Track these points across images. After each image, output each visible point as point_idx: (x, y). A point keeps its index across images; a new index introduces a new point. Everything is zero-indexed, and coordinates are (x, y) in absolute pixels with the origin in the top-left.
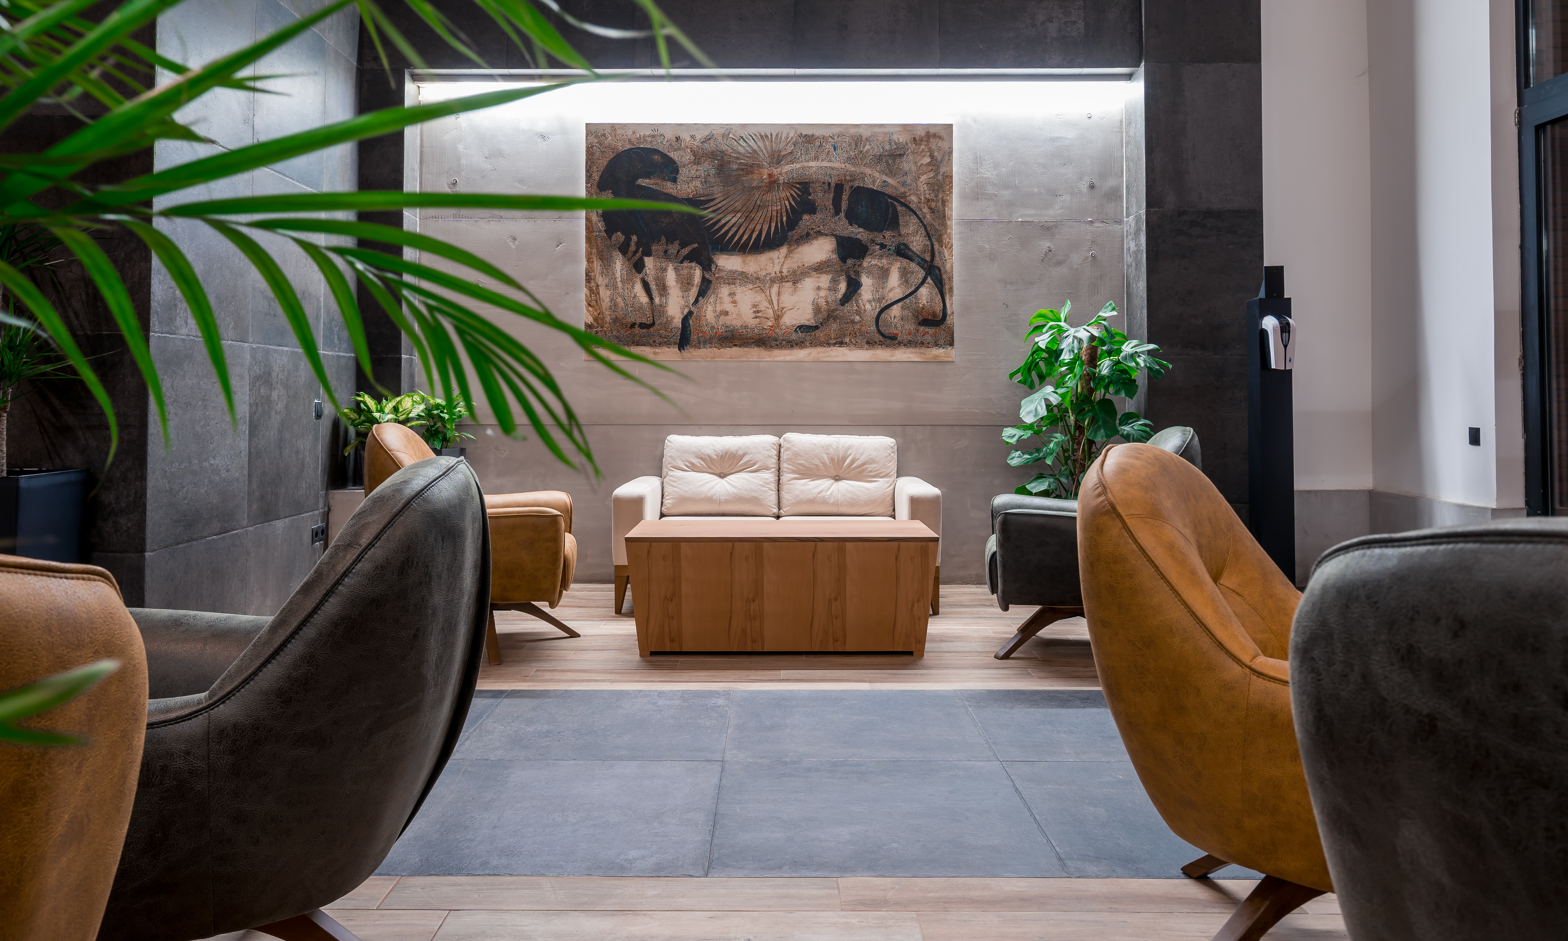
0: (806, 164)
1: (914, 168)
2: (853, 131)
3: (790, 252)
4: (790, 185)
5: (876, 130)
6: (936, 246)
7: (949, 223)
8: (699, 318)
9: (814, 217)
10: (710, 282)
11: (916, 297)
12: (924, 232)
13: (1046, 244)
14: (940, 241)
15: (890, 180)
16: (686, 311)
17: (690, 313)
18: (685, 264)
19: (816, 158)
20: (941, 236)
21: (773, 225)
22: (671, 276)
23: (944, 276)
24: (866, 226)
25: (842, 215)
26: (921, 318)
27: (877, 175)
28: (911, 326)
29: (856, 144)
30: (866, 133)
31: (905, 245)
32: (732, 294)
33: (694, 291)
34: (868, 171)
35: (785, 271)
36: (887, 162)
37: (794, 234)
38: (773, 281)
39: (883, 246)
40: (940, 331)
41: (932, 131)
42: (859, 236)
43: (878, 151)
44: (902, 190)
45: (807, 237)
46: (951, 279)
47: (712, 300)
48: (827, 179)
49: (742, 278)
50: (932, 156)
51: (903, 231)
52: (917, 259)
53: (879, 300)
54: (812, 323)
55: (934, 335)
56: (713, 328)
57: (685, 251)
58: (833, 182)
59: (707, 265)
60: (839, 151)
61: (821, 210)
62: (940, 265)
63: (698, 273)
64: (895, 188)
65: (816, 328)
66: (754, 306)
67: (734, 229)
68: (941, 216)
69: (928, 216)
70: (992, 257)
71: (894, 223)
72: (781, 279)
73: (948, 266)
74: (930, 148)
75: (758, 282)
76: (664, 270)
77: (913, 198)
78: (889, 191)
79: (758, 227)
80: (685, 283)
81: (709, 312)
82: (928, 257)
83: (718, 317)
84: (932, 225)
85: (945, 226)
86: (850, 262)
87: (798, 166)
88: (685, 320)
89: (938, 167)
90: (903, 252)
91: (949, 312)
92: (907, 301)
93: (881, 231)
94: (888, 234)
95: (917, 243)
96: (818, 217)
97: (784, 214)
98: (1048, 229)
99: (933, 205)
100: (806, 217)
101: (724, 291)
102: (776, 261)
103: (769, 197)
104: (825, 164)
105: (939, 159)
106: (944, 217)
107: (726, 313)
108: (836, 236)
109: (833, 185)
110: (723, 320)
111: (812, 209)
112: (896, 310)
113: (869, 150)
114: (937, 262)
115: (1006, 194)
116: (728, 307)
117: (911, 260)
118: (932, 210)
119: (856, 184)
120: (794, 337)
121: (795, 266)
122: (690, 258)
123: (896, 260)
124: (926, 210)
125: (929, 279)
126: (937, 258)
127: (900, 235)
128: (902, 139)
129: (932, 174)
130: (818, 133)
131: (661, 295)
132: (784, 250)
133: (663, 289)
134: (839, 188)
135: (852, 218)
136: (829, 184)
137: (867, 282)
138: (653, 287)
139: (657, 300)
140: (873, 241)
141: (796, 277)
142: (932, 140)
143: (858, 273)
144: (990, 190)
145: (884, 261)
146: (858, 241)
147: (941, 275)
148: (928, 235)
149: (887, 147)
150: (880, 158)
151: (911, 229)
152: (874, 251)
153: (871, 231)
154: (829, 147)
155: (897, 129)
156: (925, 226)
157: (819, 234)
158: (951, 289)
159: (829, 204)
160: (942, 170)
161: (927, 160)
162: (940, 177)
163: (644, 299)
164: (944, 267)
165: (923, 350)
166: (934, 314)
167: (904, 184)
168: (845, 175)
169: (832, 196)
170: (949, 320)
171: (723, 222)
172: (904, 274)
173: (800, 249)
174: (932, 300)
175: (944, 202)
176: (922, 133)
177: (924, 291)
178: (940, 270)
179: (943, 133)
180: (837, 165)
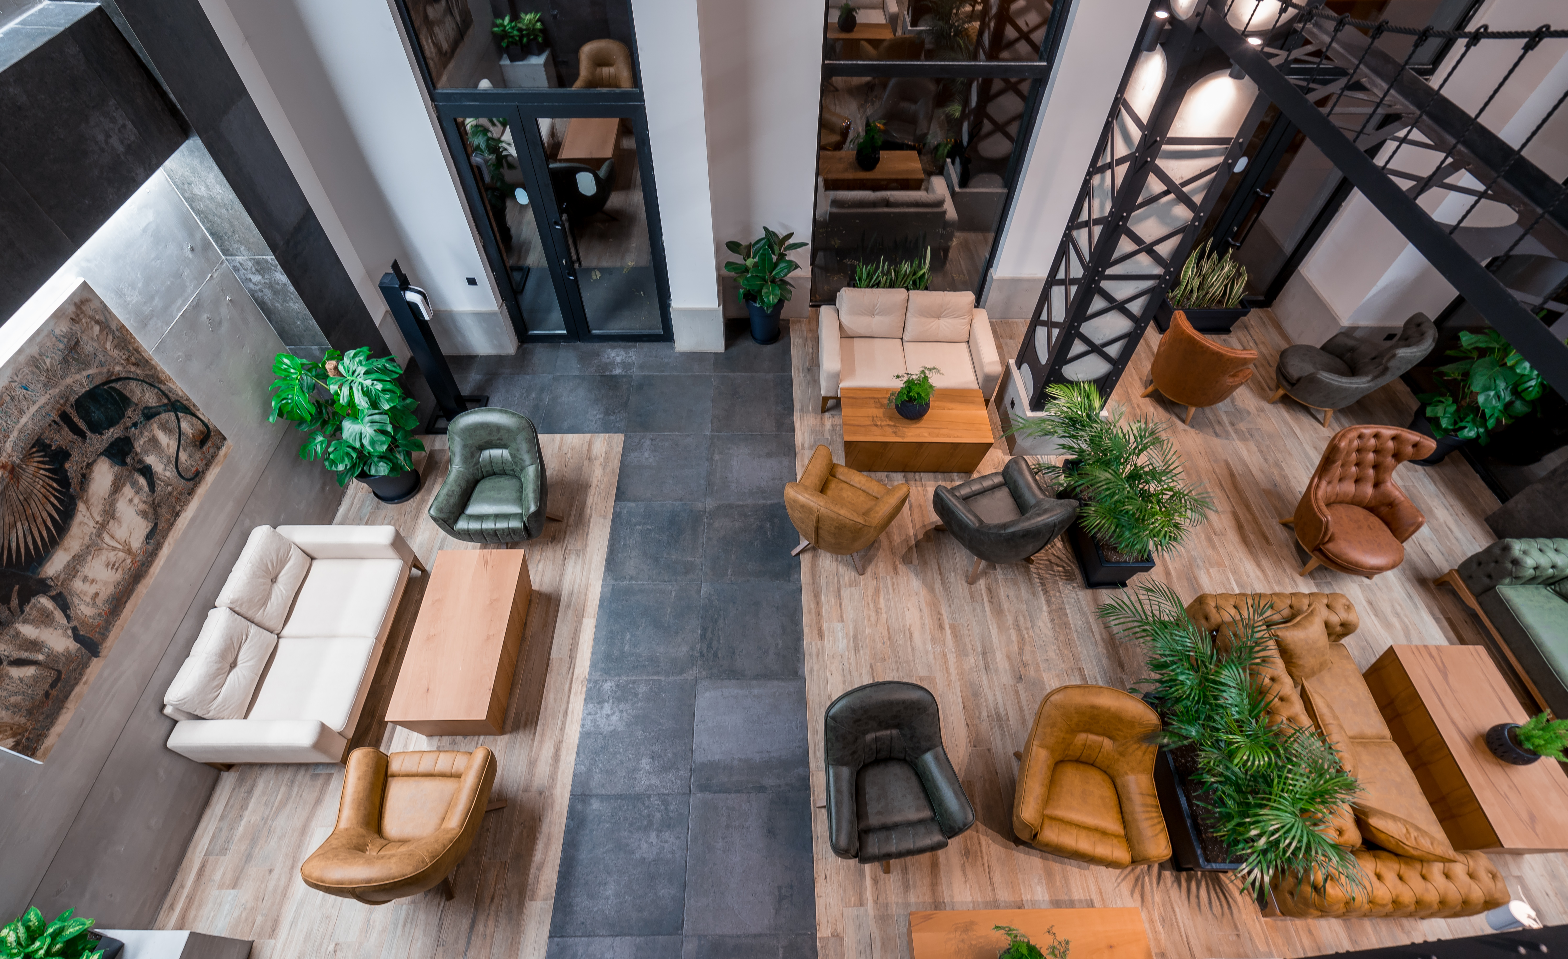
0: (19, 426)
1: (95, 344)
2: (22, 359)
3: (86, 502)
4: (27, 457)
5: (39, 339)
6: (162, 388)
7: (153, 363)
8: (83, 623)
9: (73, 458)
10: (60, 594)
11: (184, 435)
12: (147, 386)
13: (205, 317)
14: (161, 381)
15: (91, 372)
16: (70, 632)
17: (74, 630)
18: (27, 609)
19: (21, 412)
20: (158, 377)
21: (53, 499)
22: (28, 631)
23: (184, 402)
24: (112, 423)
25: (89, 434)
26: (198, 443)
27: (78, 377)
28: (198, 455)
29: (37, 367)
30: (34, 350)
31: (146, 408)
32: (85, 579)
33: (58, 615)
34: (69, 381)
35: (98, 518)
36: (74, 359)
37: (74, 488)
38: (99, 535)
39: (135, 425)
40: (214, 439)
41: (77, 300)
42: (115, 436)
43: (58, 357)
44: (105, 370)
45: (85, 479)
46: (188, 400)
47: (77, 601)
48: (49, 420)
49: (78, 559)
50: (97, 322)
51: (135, 399)
52: (161, 409)
53: (169, 462)
54: (151, 525)
55: (213, 444)
56: (100, 615)
57: (15, 601)
58: (55, 416)
59: (43, 587)
60: (32, 387)
61: (72, 448)
62: (176, 398)
63: (45, 602)
64: (100, 373)
65: (156, 525)
66: (107, 565)
67: (29, 539)
68: (143, 362)
69: (138, 371)
70: (188, 357)
71: (123, 402)
72: (102, 526)
73: (180, 393)
74: (89, 317)
75: (91, 548)
76: (18, 633)
77: (118, 368)
78: (98, 381)
79: (45, 515)
80: (46, 619)
81: (85, 610)
82: (166, 401)
83: (94, 604)
84: (146, 375)
85: (153, 367)
86: (128, 460)
87: (15, 434)
88: (77, 637)
89: (109, 327)
90: (149, 414)
91: (206, 421)
92: (182, 442)
93: (124, 415)
94: (129, 413)
95: (151, 399)
96: (75, 454)
97: (51, 482)
98: (198, 307)
99: (133, 360)
100: (67, 466)
101: (78, 584)
102: (86, 520)
103: (24, 483)
104: (33, 409)
105: (103, 319)
106: (147, 361)
107: (97, 594)
108: (102, 454)
109: (58, 419)
110: (99, 601)
111: (62, 455)
112: (183, 456)
113: (51, 363)
114: (173, 397)
115: (157, 302)
116: (91, 589)
117: (158, 413)
118: (136, 364)
119: (72, 400)
120: (150, 548)
121: (101, 507)
122: (24, 599)
123: (152, 424)
124: (133, 369)
125: (180, 414)
126: (170, 395)
127: (137, 405)
128: (63, 328)
129: (110, 337)
131: (39, 651)
132: (81, 507)
133: (35, 645)
134: (65, 417)
135: (97, 428)
136: (54, 421)
137: (151, 460)
138: (25, 655)
139: (41, 657)
140: (126, 429)
141: (110, 513)
142: (84, 308)
143: (141, 461)
144: (147, 310)
145: (146, 434)
146: (119, 440)
147: (182, 404)
148: (151, 385)
149: (61, 346)
150: (65, 361)
151: (138, 393)
152: (134, 434)
153: (118, 423)
154: (19, 392)
155: (52, 323)
156: (143, 381)
157: (90, 466)
158: (194, 406)
159: (72, 436)
160: (113, 327)
161: (97, 328)
162: (117, 334)
163: (30, 671)
164: (179, 396)
165: (216, 460)
166: (202, 432)
167: (101, 364)
168: (57, 402)
169: (66, 428)
170: (211, 427)
171: (14, 545)
172: (164, 427)
173: (90, 491)
174: (192, 425)
175: (137, 350)
176: (72, 309)
177: (184, 425)
178: (178, 401)
179: (86, 295)
180: (42, 400)
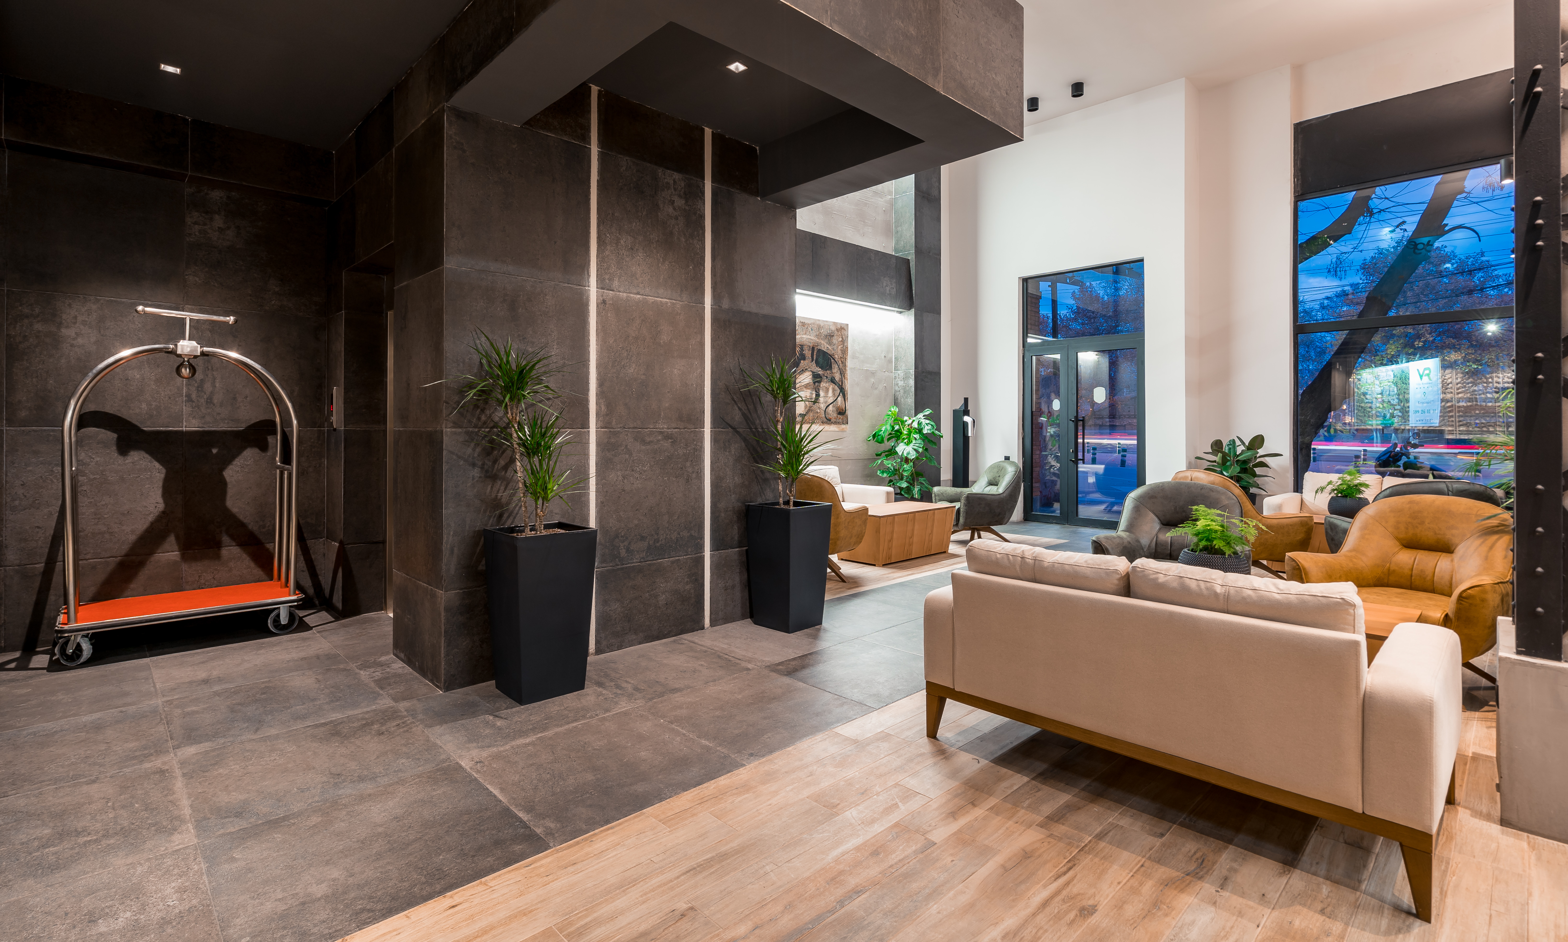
0: (802, 336)
1: (837, 342)
2: (818, 322)
5: (825, 323)
7: (847, 368)
11: (837, 401)
12: (839, 372)
13: (872, 380)
14: (844, 377)
15: (829, 347)
20: (844, 374)
23: (845, 393)
24: (822, 367)
25: (814, 362)
26: (838, 411)
27: (825, 344)
28: (835, 415)
29: (819, 329)
30: (822, 324)
31: (834, 377)
34: (822, 342)
36: (828, 338)
39: (827, 377)
40: (844, 417)
41: (842, 326)
42: (819, 372)
43: (826, 333)
44: (833, 352)
45: (803, 371)
46: (847, 393)
48: (809, 344)
51: (833, 371)
52: (837, 384)
53: (826, 402)
54: (805, 412)
55: (843, 419)
58: (811, 345)
60: (814, 332)
61: (807, 359)
64: (831, 351)
68: (844, 364)
69: (841, 365)
70: (859, 384)
71: (830, 367)
73: (847, 388)
74: (841, 334)
77: (836, 356)
78: (829, 352)
82: (841, 383)
84: (842, 369)
85: (846, 370)
86: (816, 384)
89: (844, 342)
90: (833, 381)
91: (847, 408)
92: (834, 403)
93: (826, 370)
94: (828, 372)
95: (837, 377)
96: (806, 362)
98: (873, 374)
99: (842, 360)
100: (803, 362)
104: (809, 337)
105: (844, 339)
106: (846, 366)
108: (812, 372)
109: (811, 348)
111: (804, 357)
112: (831, 407)
113: (823, 332)
114: (843, 386)
115: (863, 357)
117: (835, 384)
118: (842, 362)
119: (819, 347)
123: (831, 384)
124: (840, 362)
125: (841, 393)
126: (843, 384)
127: (832, 373)
128: (833, 328)
129: (842, 346)
130: (806, 322)
134: (813, 349)
135: (817, 364)
137: (822, 393)
140: (824, 375)
142: (842, 330)
143: (819, 389)
144: (859, 354)
145: (827, 384)
146: (819, 374)
148: (841, 373)
149: (829, 332)
150: (826, 336)
151: (835, 370)
152: (824, 379)
153: (823, 370)
154: (810, 329)
155: (832, 324)
156: (840, 369)
157: (807, 370)
158: (847, 398)
159: (810, 356)
160: (845, 344)
161: (841, 339)
162: (845, 347)
164: (845, 388)
165: (839, 426)
166: (842, 409)
167: (833, 349)
168: (815, 343)
169: (811, 353)
170: (847, 412)
172: (834, 390)
173: (801, 376)
174: (842, 403)
175: (846, 359)
176: (839, 327)
177: (839, 399)
178: (844, 390)
179: (845, 328)
180: (812, 338)
